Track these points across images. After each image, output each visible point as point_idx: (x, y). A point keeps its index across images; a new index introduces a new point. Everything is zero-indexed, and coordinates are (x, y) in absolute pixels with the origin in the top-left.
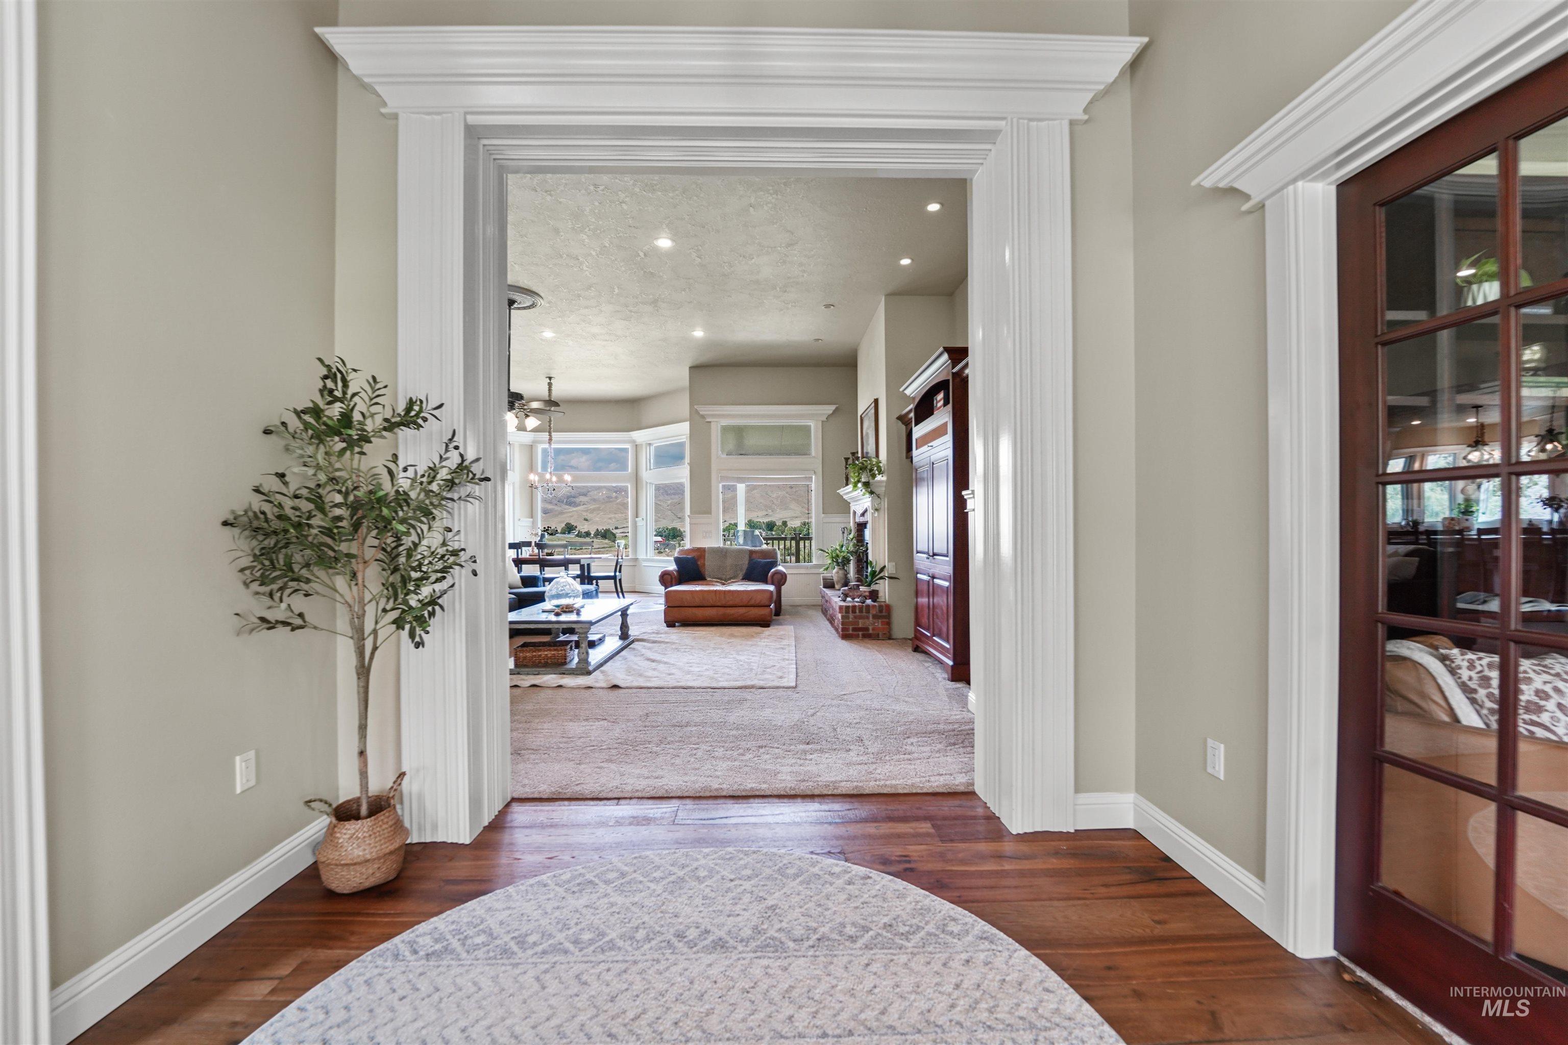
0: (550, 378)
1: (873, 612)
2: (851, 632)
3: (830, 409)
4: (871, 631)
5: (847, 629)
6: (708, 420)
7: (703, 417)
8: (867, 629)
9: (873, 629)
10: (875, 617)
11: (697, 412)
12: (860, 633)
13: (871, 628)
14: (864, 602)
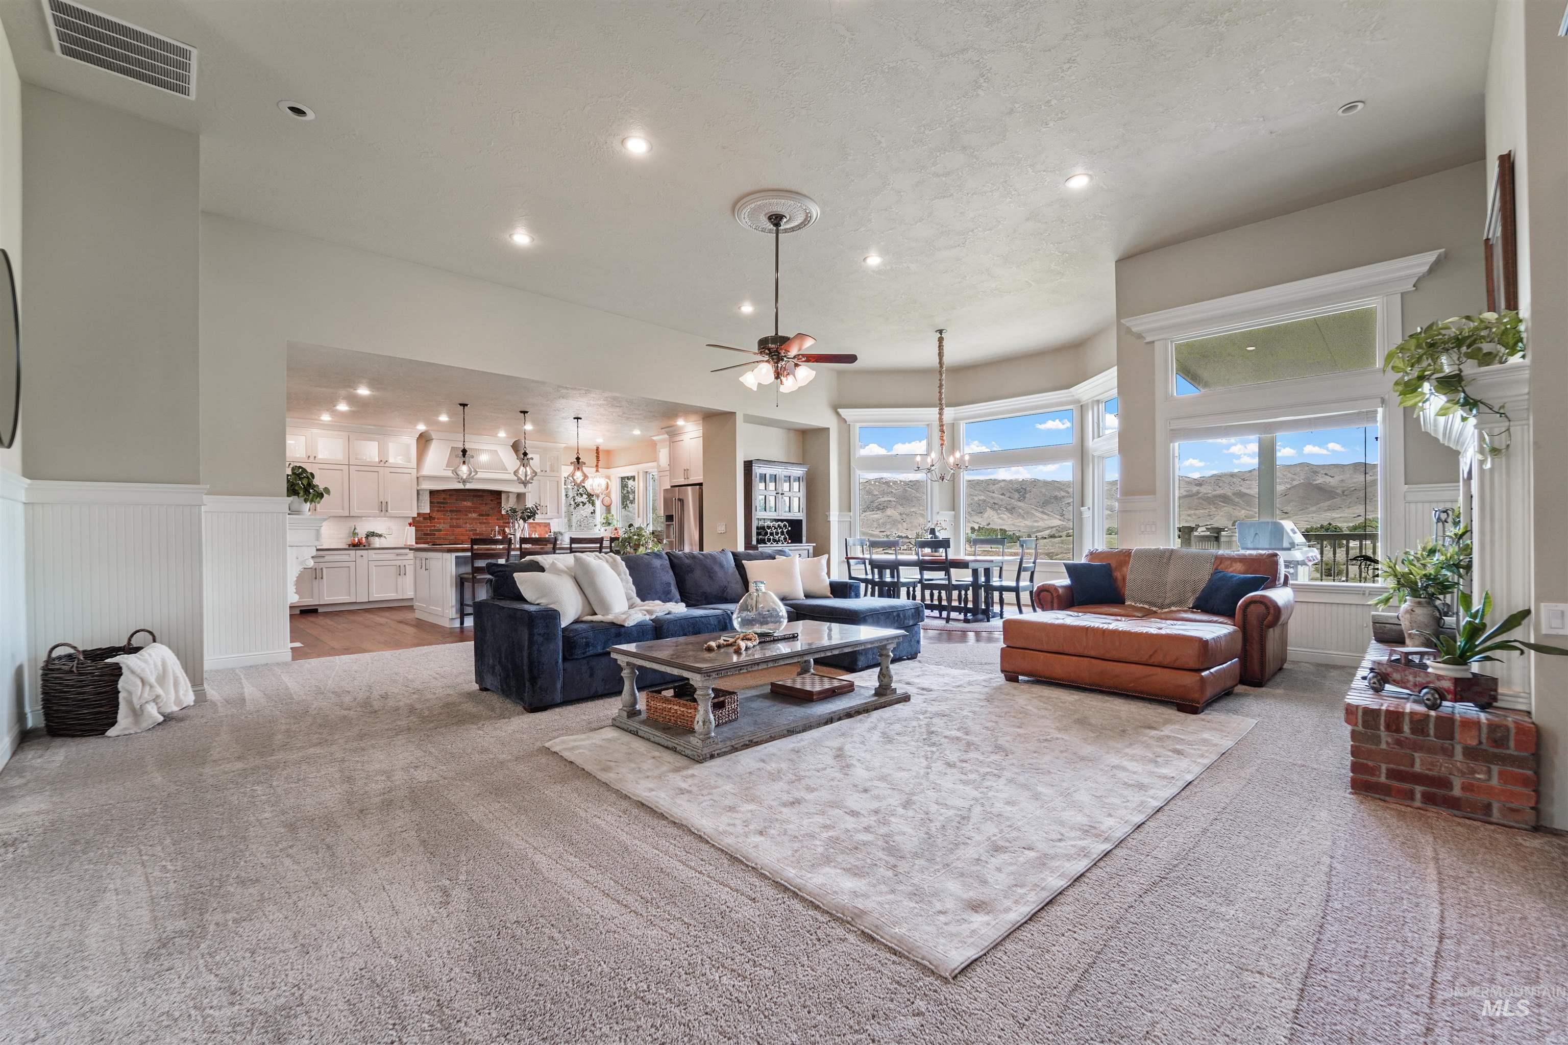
0: (941, 332)
1: (1464, 739)
2: (1383, 779)
3: (1422, 262)
4: (1457, 792)
5: (1373, 771)
6: (1149, 339)
7: (1139, 336)
8: (1445, 783)
9: (1465, 788)
10: (1471, 753)
11: (1129, 330)
12: (1419, 790)
13: (1457, 783)
14: (1434, 706)
